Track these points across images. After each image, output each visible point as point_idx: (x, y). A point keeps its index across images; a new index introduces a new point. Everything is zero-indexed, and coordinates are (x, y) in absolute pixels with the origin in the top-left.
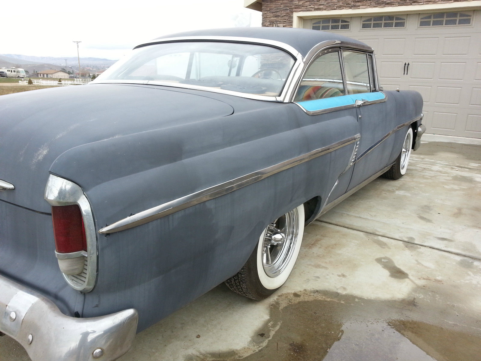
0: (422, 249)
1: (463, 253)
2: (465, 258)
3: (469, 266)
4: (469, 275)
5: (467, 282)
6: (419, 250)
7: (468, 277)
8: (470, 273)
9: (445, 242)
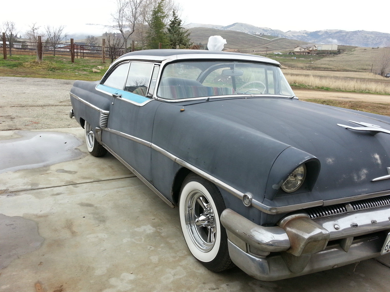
0: (63, 183)
1: (40, 190)
2: (37, 188)
3: (32, 184)
4: (30, 181)
5: (30, 178)
6: (65, 182)
7: (30, 180)
8: (31, 182)
9: (55, 193)
